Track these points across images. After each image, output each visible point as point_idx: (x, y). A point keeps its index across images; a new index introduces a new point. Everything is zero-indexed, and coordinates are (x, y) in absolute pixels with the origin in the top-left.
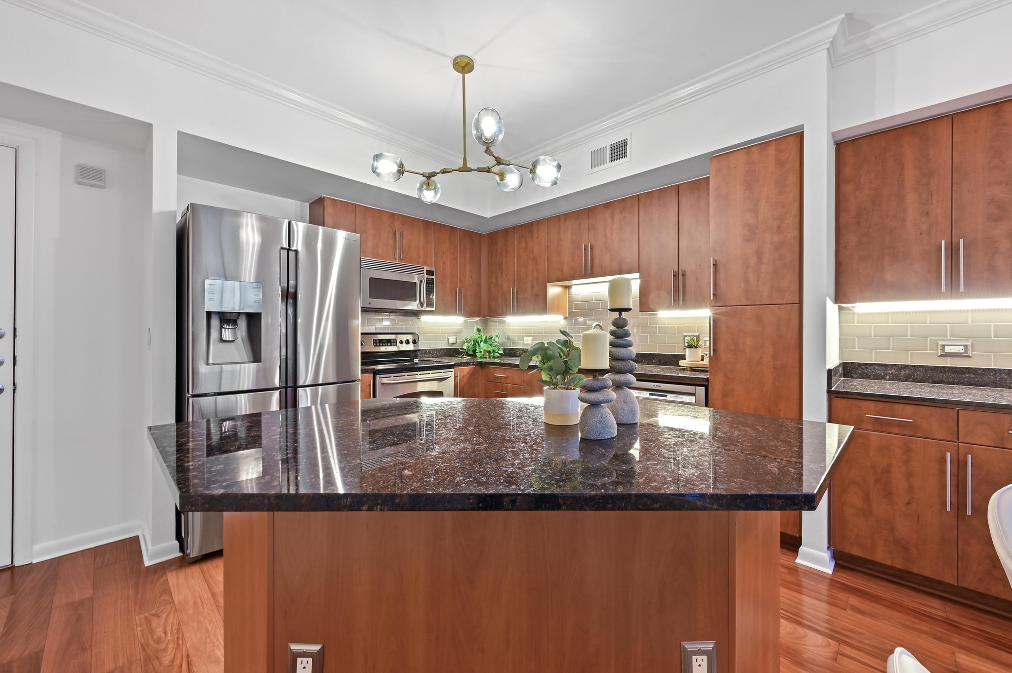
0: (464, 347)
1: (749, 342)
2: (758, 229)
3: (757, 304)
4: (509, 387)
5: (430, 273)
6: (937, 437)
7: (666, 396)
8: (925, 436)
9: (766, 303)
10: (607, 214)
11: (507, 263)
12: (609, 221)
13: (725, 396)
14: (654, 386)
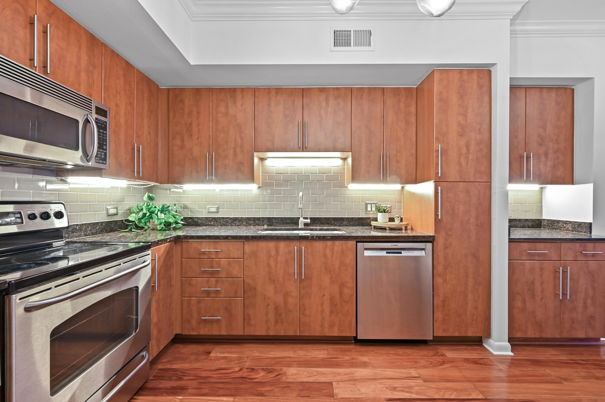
0: (131, 218)
1: (461, 208)
2: (467, 129)
3: (467, 181)
4: (222, 262)
5: (100, 111)
6: (554, 259)
7: (401, 253)
8: (549, 259)
9: (472, 181)
10: (323, 97)
11: (198, 125)
12: (324, 104)
13: (446, 248)
14: (392, 245)
